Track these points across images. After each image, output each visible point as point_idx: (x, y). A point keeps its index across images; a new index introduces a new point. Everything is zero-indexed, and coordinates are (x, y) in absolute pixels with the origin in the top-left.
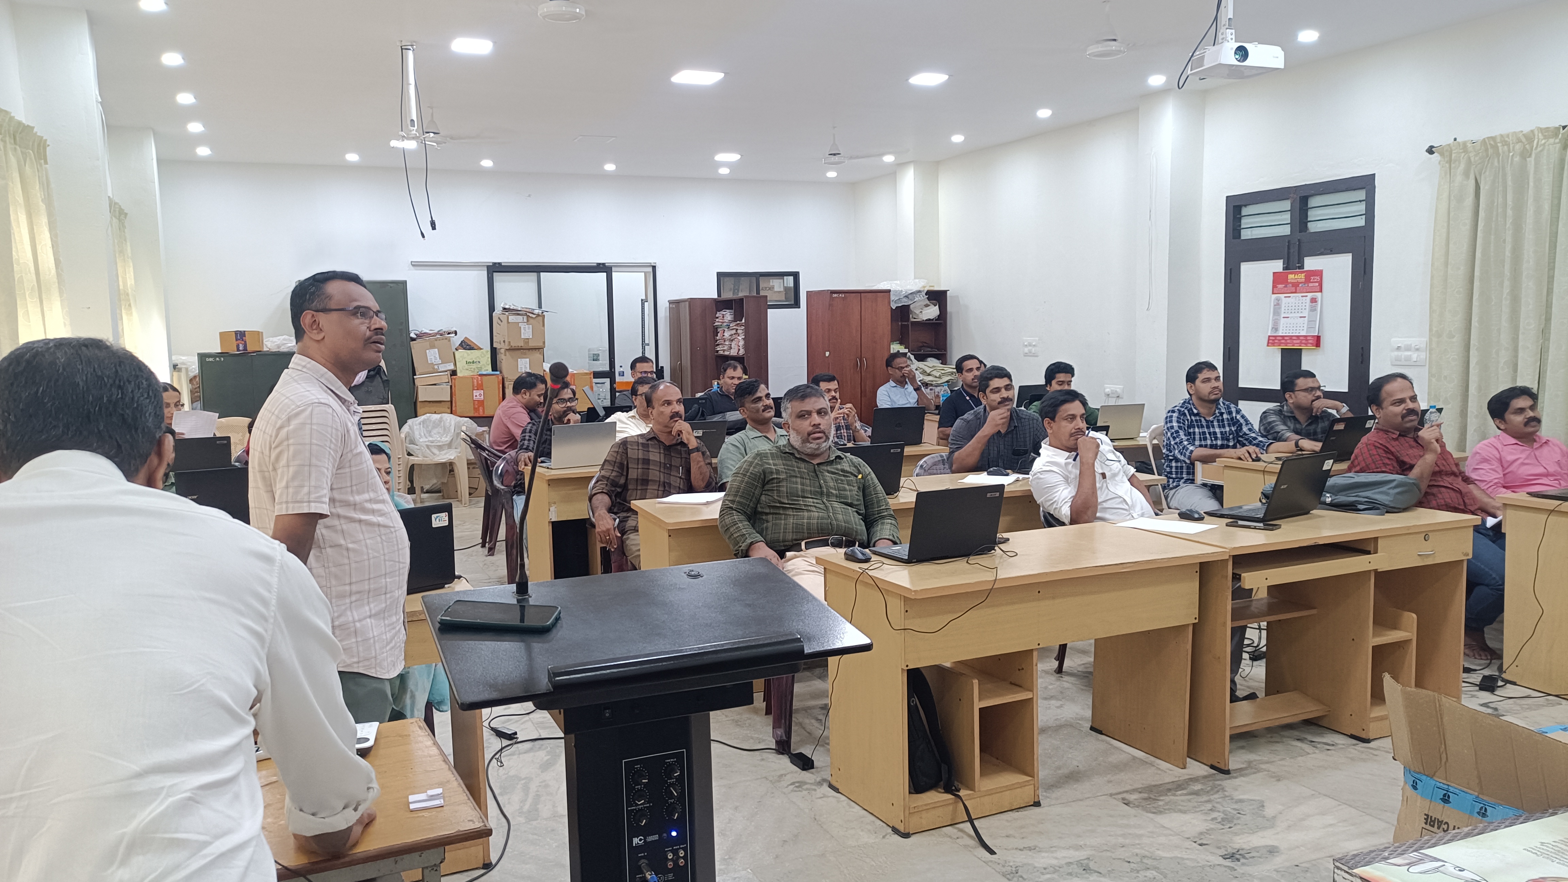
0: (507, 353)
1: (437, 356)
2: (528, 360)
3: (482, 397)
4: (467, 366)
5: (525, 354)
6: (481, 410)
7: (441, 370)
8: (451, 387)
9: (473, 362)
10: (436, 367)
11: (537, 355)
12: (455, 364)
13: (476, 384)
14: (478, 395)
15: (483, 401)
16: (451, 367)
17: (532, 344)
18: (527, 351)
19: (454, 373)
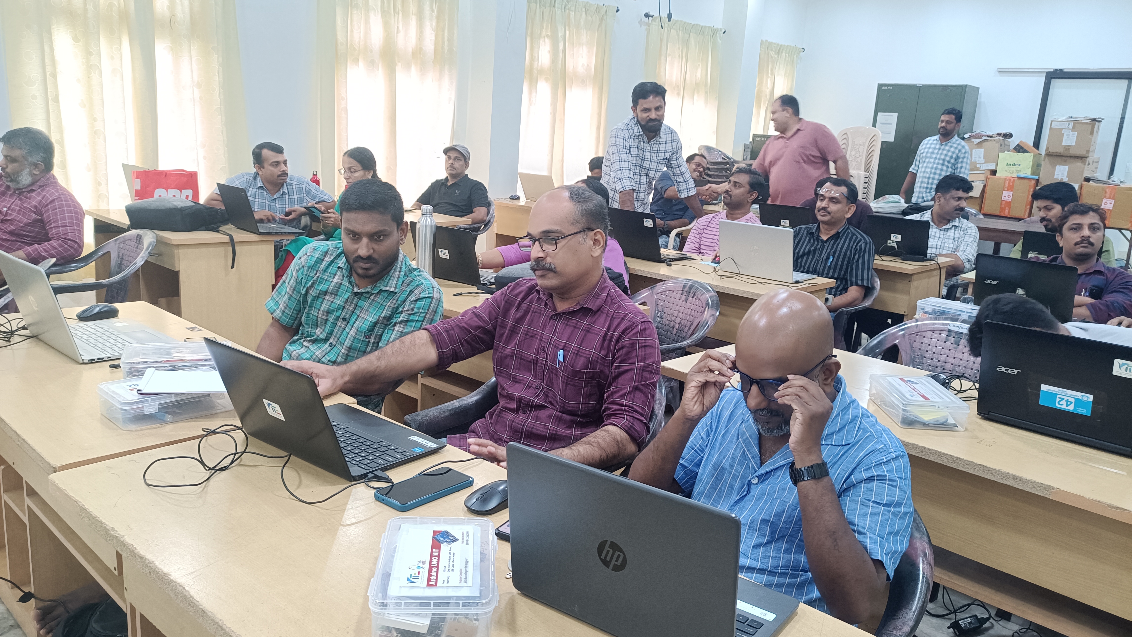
0: (1047, 159)
1: (982, 156)
2: (1067, 167)
3: (1010, 198)
4: (1006, 168)
5: (1066, 161)
6: (1007, 211)
7: (982, 168)
8: (985, 186)
9: (1014, 165)
10: (978, 166)
11: (1079, 164)
12: (997, 165)
13: (1007, 185)
14: (1007, 196)
15: (1010, 202)
16: (993, 167)
17: (1072, 152)
18: (1069, 159)
19: (994, 172)
